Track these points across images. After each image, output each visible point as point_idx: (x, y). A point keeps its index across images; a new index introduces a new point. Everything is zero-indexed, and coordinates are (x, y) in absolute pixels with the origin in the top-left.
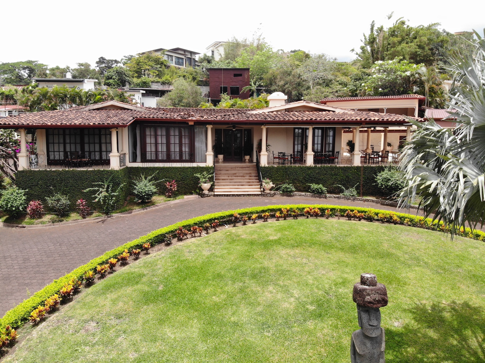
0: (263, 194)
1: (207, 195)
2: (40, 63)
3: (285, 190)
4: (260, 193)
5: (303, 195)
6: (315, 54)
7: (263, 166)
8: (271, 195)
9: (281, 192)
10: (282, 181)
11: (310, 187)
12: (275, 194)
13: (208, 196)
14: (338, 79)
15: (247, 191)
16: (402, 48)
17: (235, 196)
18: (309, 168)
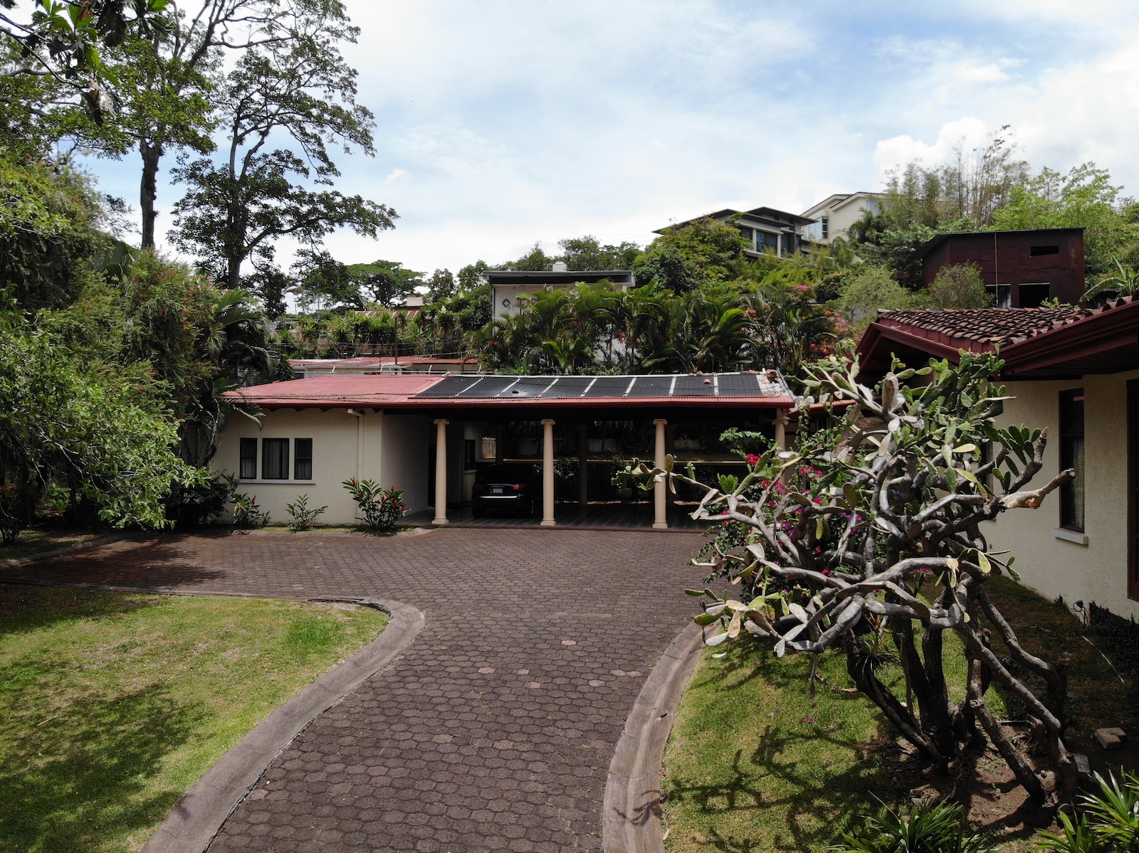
2: (404, 268)
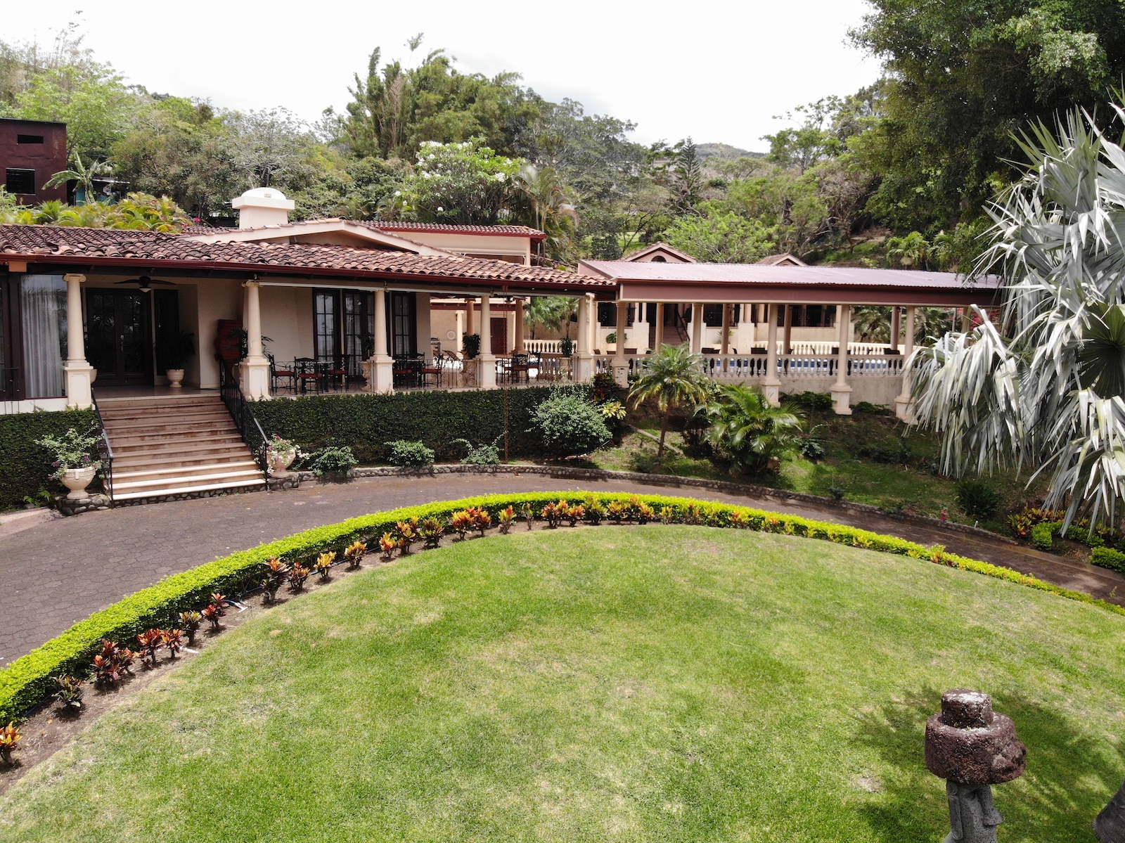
0: (271, 485)
1: (87, 505)
3: (330, 465)
4: (262, 481)
5: (376, 475)
6: (226, 109)
7: (257, 400)
8: (293, 482)
9: (319, 472)
10: (313, 440)
11: (390, 449)
12: (301, 479)
13: (92, 510)
14: (323, 175)
15: (220, 480)
16: (448, 121)
17: (185, 499)
18: (384, 399)
